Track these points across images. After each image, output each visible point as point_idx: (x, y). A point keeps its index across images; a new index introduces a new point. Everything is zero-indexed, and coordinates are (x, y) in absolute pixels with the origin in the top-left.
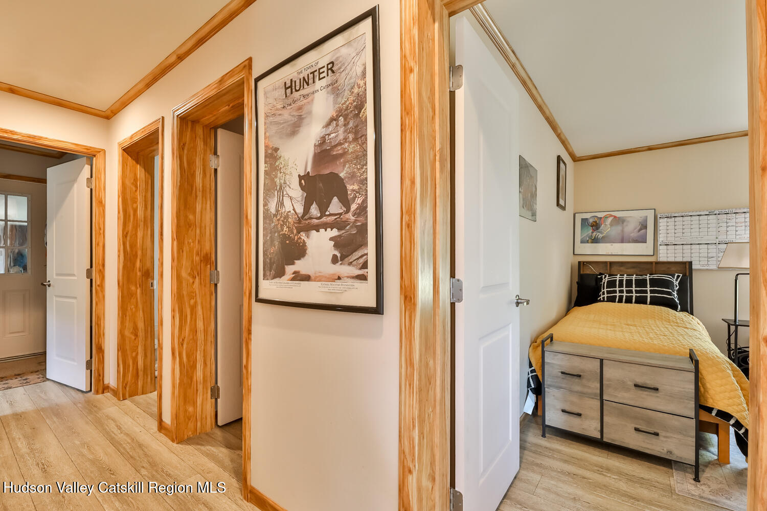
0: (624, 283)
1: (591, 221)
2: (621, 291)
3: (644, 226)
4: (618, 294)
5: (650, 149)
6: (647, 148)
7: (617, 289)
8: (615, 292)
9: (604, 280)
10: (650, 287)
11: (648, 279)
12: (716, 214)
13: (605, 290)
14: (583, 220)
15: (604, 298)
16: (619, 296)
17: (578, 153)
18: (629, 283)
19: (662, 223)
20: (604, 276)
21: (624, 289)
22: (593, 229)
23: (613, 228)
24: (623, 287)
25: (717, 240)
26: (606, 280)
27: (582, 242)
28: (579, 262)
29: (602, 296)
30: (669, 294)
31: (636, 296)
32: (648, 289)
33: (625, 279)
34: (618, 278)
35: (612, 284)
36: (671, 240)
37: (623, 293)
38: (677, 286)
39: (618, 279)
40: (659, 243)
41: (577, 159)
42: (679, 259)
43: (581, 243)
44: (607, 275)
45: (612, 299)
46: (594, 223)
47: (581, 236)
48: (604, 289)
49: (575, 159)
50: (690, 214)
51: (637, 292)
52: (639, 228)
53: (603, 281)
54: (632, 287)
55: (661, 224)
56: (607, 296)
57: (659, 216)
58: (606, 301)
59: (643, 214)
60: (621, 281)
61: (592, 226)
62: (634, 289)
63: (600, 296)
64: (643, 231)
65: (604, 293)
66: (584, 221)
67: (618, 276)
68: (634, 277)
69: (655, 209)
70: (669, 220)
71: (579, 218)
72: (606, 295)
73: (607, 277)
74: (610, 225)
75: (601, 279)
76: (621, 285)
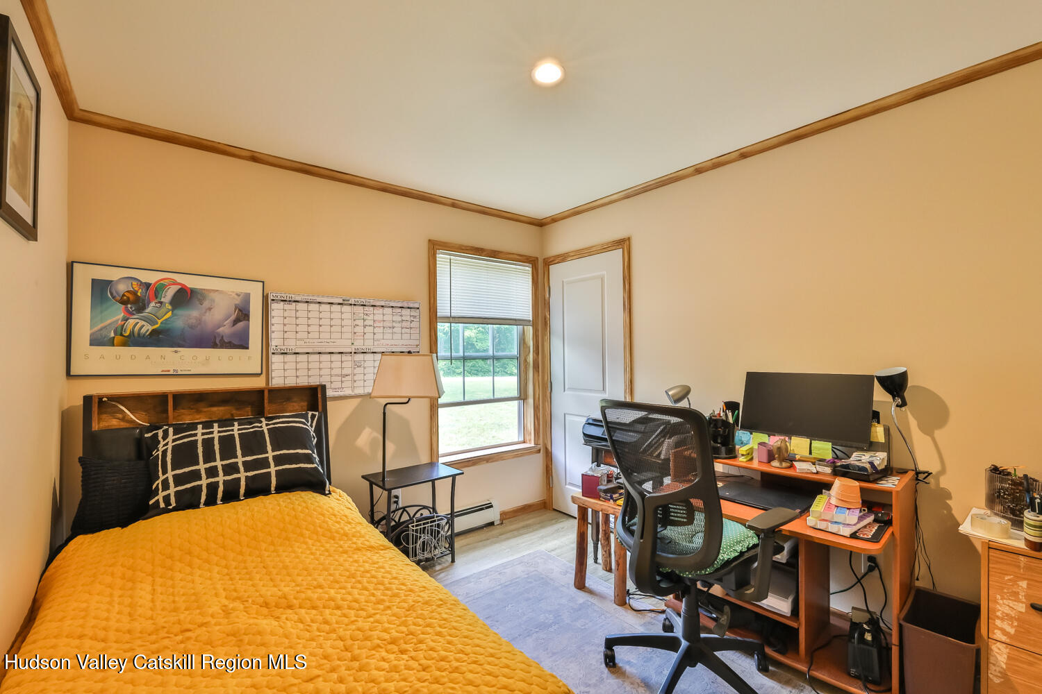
0: (217, 447)
1: (122, 288)
2: (212, 472)
3: (243, 314)
4: (204, 482)
5: (255, 158)
6: (248, 154)
7: (202, 467)
8: (196, 475)
9: (162, 443)
10: (273, 451)
11: (266, 432)
12: (351, 305)
13: (170, 474)
14: (95, 282)
15: (167, 499)
16: (208, 485)
17: (85, 100)
18: (227, 446)
19: (276, 309)
20: (160, 433)
21: (219, 463)
22: (127, 310)
23: (179, 312)
24: (215, 461)
25: (353, 347)
26: (167, 443)
27: (96, 341)
28: (88, 400)
29: (161, 495)
30: (308, 459)
31: (246, 477)
32: (270, 454)
33: (216, 436)
34: (200, 434)
35: (185, 454)
36: (291, 345)
37: (218, 476)
38: (314, 438)
39: (200, 438)
40: (271, 351)
41: (77, 114)
42: (303, 381)
43: (91, 345)
44: (171, 430)
45: (188, 501)
46: (131, 297)
47: (92, 326)
48: (165, 472)
49: (72, 113)
50: (319, 299)
51: (248, 466)
52: (233, 317)
53: (161, 449)
54: (236, 457)
55: (274, 313)
56: (177, 493)
57: (271, 297)
58: (175, 509)
59: (244, 287)
60: (208, 444)
61: (124, 302)
62: (240, 460)
63: (156, 492)
64: (241, 325)
65: (167, 484)
66: (101, 289)
67: (200, 430)
68: (236, 430)
69: (263, 282)
70: (287, 306)
71: (84, 277)
72: (172, 490)
73: (171, 437)
74: (171, 303)
75: (155, 441)
76: (209, 457)
